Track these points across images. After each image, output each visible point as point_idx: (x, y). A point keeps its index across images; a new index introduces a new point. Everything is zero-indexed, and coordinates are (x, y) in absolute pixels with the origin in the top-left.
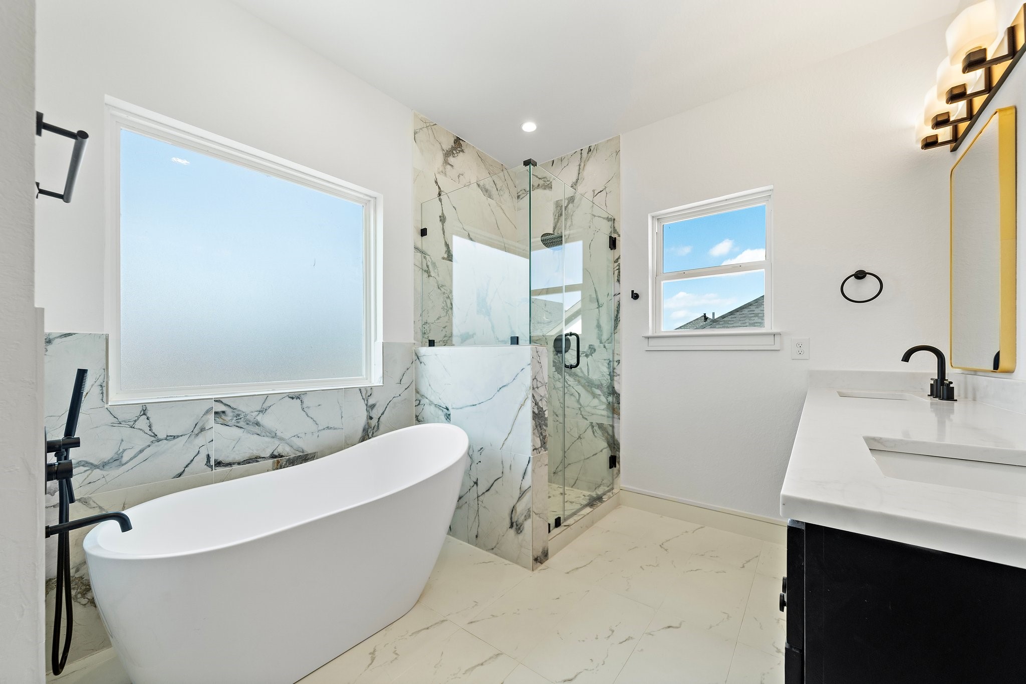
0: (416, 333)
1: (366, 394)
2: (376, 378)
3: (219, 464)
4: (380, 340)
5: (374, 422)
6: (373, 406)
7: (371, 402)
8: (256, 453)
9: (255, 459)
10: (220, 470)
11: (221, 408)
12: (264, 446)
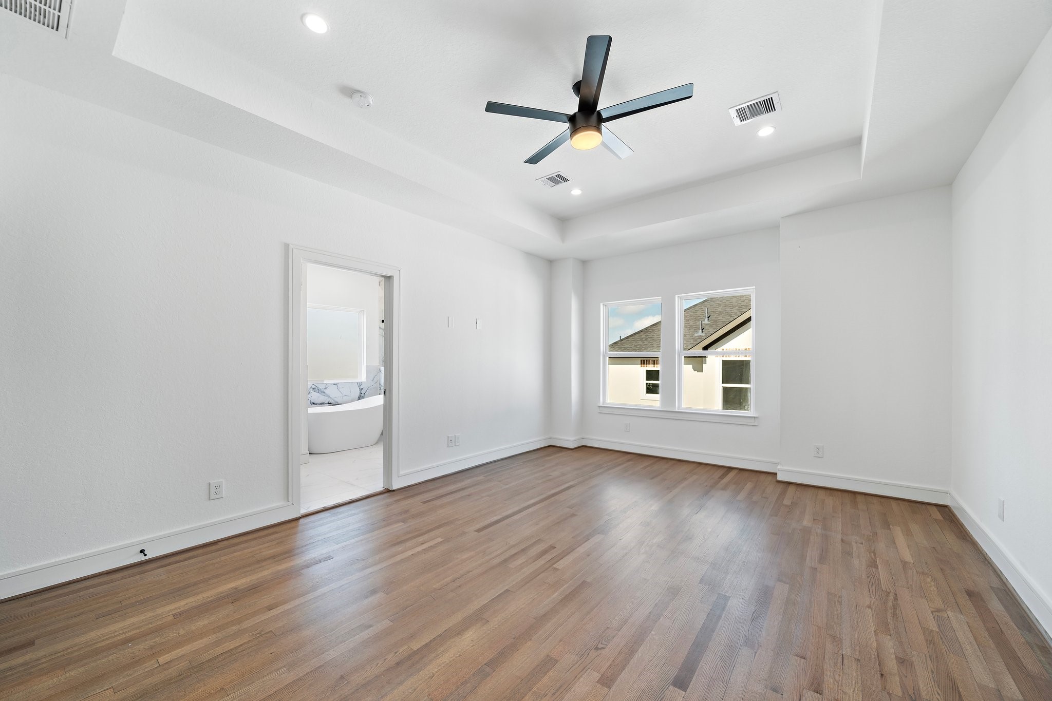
0: (380, 361)
1: (360, 384)
2: (363, 378)
3: (313, 403)
4: (365, 364)
5: (362, 395)
6: (362, 389)
7: (361, 387)
8: (324, 402)
9: (323, 403)
10: (314, 405)
11: (314, 387)
12: (327, 400)
